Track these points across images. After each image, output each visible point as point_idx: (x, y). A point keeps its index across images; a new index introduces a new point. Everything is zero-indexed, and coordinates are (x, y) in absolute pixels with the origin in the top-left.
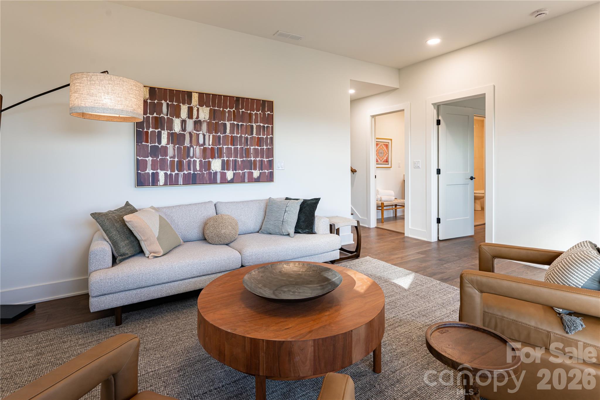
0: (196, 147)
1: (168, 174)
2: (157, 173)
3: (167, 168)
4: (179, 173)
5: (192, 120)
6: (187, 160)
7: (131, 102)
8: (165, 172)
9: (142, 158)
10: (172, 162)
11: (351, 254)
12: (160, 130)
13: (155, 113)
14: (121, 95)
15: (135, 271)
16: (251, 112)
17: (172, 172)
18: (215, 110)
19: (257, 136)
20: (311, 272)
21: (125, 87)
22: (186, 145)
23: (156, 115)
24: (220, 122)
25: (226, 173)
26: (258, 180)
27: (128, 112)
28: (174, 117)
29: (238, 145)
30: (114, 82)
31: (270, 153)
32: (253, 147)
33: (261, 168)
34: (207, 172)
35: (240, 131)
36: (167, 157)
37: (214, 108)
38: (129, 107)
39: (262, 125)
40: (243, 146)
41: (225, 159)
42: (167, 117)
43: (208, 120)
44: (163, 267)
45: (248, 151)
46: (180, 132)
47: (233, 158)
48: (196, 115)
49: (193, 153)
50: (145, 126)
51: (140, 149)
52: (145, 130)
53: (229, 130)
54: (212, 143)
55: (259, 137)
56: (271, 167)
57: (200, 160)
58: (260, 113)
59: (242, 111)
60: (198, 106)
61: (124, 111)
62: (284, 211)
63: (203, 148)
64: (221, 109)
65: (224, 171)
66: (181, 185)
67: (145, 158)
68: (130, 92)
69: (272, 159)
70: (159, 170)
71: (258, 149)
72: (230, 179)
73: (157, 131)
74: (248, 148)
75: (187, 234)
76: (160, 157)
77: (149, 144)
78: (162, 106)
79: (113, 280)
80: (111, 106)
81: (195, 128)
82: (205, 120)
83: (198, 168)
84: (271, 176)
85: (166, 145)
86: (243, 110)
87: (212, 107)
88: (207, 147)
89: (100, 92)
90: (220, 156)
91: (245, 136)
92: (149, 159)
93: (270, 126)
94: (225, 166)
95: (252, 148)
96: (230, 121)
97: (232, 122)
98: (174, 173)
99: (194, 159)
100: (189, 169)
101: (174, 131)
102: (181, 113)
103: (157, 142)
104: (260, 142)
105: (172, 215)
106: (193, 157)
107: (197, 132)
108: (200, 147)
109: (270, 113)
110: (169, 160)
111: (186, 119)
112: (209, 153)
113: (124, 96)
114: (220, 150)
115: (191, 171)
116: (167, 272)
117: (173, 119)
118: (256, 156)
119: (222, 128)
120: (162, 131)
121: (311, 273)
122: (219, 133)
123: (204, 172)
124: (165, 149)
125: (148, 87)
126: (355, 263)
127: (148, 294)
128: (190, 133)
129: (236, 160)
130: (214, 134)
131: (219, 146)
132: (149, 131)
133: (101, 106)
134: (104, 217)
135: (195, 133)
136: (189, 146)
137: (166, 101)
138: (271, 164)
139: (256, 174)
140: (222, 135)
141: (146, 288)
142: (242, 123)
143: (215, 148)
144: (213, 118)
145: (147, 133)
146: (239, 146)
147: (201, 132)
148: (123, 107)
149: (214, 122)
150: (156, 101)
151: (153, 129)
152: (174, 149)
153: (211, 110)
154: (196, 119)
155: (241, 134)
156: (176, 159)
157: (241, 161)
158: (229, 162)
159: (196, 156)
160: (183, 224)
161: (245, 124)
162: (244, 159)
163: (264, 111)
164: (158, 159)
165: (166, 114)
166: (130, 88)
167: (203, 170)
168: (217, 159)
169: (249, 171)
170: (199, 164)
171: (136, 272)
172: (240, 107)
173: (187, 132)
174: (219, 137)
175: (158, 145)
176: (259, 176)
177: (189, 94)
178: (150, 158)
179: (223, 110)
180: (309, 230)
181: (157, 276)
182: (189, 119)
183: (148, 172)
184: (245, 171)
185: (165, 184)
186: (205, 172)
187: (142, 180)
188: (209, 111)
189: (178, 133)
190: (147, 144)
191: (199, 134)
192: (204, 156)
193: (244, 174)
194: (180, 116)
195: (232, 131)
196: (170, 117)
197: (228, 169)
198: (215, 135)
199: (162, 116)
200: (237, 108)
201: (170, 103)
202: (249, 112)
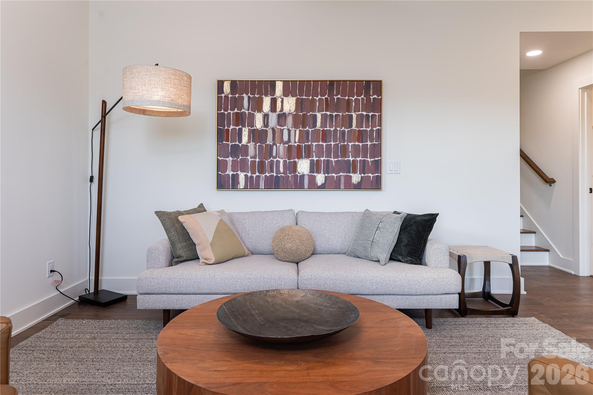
0: (279, 145)
1: (249, 176)
2: (237, 175)
3: (247, 169)
4: (260, 175)
5: (275, 114)
6: (269, 160)
7: (168, 92)
8: (245, 173)
9: (222, 158)
10: (253, 163)
11: (503, 307)
12: (240, 127)
13: (236, 109)
14: (158, 85)
15: (177, 274)
16: (350, 98)
17: (253, 174)
18: (302, 99)
19: (358, 129)
20: (335, 309)
21: (161, 77)
22: (268, 143)
23: (237, 110)
24: (308, 114)
25: (315, 176)
26: (358, 187)
27: (165, 103)
28: (255, 112)
29: (331, 142)
30: (150, 72)
31: (377, 150)
32: (352, 143)
33: (363, 171)
34: (293, 174)
35: (334, 123)
36: (248, 157)
37: (302, 97)
38: (167, 98)
39: (365, 113)
40: (338, 143)
41: (315, 159)
42: (248, 112)
43: (294, 112)
44: (205, 275)
45: (344, 149)
46: (262, 128)
47: (324, 158)
48: (280, 107)
49: (276, 152)
50: (226, 124)
51: (221, 148)
52: (226, 128)
53: (320, 123)
54: (299, 139)
55: (360, 130)
56: (378, 170)
57: (284, 160)
58: (362, 98)
59: (337, 97)
60: (282, 97)
61: (161, 102)
62: (376, 228)
63: (288, 145)
64: (310, 98)
65: (314, 174)
66: (262, 189)
67: (225, 158)
68: (168, 81)
69: (380, 158)
70: (239, 171)
71: (359, 145)
72: (321, 184)
73: (237, 128)
74: (345, 144)
75: (258, 245)
76: (240, 157)
77: (229, 143)
78: (244, 100)
79: (156, 281)
80: (147, 98)
81: (279, 123)
82: (290, 112)
83: (282, 170)
84: (377, 182)
85: (247, 143)
86: (339, 96)
87: (299, 96)
88: (292, 144)
89: (138, 84)
90: (308, 156)
91: (341, 130)
92: (229, 160)
93: (377, 114)
94: (315, 167)
95: (350, 144)
96: (322, 112)
97: (324, 112)
98: (254, 176)
99: (278, 159)
100: (272, 171)
101: (255, 128)
102: (263, 106)
103: (238, 140)
104: (361, 136)
105: (243, 222)
106: (275, 157)
107: (281, 128)
108: (284, 144)
109: (377, 97)
110: (250, 160)
111: (268, 113)
112: (294, 152)
113: (161, 86)
114: (309, 148)
115: (274, 173)
116: (209, 281)
117: (254, 114)
118: (356, 155)
119: (310, 121)
120: (243, 128)
121: (334, 311)
122: (307, 127)
123: (288, 174)
124: (246, 147)
125: (229, 81)
126: (500, 322)
127: (189, 303)
128: (273, 129)
129: (328, 160)
130: (301, 129)
131: (307, 144)
132: (230, 129)
133: (139, 99)
134: (166, 216)
135: (278, 129)
136: (271, 144)
137: (247, 94)
138: (377, 166)
139: (356, 178)
140: (310, 130)
141: (187, 295)
142: (337, 113)
143: (302, 145)
144: (300, 110)
145: (228, 130)
146: (333, 142)
147: (286, 127)
148: (159, 98)
149: (301, 114)
150: (237, 96)
151: (234, 126)
152: (255, 148)
153: (297, 100)
154: (280, 112)
155: (336, 127)
156: (257, 160)
157: (336, 162)
158: (320, 163)
159: (280, 156)
160: (254, 233)
161: (341, 114)
162: (340, 159)
163: (367, 95)
164: (239, 160)
165: (247, 109)
166: (168, 77)
167: (288, 172)
168: (305, 159)
169: (346, 174)
170: (283, 165)
171: (177, 276)
172: (335, 93)
173: (269, 127)
174: (308, 132)
175: (239, 144)
176: (359, 181)
177: (273, 84)
178: (231, 159)
179: (313, 99)
180: (412, 258)
181: (198, 285)
182: (272, 112)
183: (229, 173)
184: (341, 174)
185: (246, 188)
186: (290, 175)
187: (222, 183)
188: (295, 102)
189: (260, 129)
190: (228, 143)
191: (283, 129)
192: (288, 155)
193: (339, 178)
194: (263, 109)
195: (323, 124)
196: (252, 112)
197: (318, 172)
198: (303, 129)
199: (243, 112)
200: (331, 94)
201: (251, 96)
202: (347, 98)
